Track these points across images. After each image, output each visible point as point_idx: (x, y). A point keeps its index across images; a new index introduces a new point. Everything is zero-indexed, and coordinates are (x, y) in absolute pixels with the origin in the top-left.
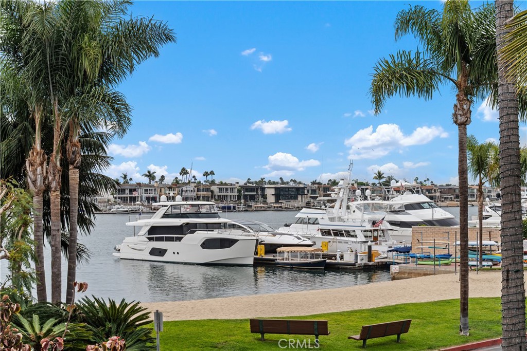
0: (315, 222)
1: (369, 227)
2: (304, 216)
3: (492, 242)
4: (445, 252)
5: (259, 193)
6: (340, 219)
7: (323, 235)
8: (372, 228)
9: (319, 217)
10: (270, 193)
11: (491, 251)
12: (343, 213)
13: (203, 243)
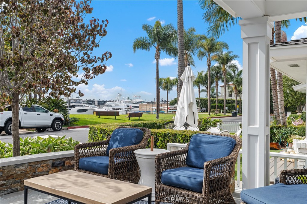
0: (111, 106)
1: (126, 107)
2: (108, 104)
3: (162, 107)
4: (149, 110)
5: (93, 102)
6: (118, 105)
7: (113, 109)
8: (127, 108)
9: (112, 104)
10: (96, 103)
11: (162, 110)
12: (119, 103)
13: (78, 111)
